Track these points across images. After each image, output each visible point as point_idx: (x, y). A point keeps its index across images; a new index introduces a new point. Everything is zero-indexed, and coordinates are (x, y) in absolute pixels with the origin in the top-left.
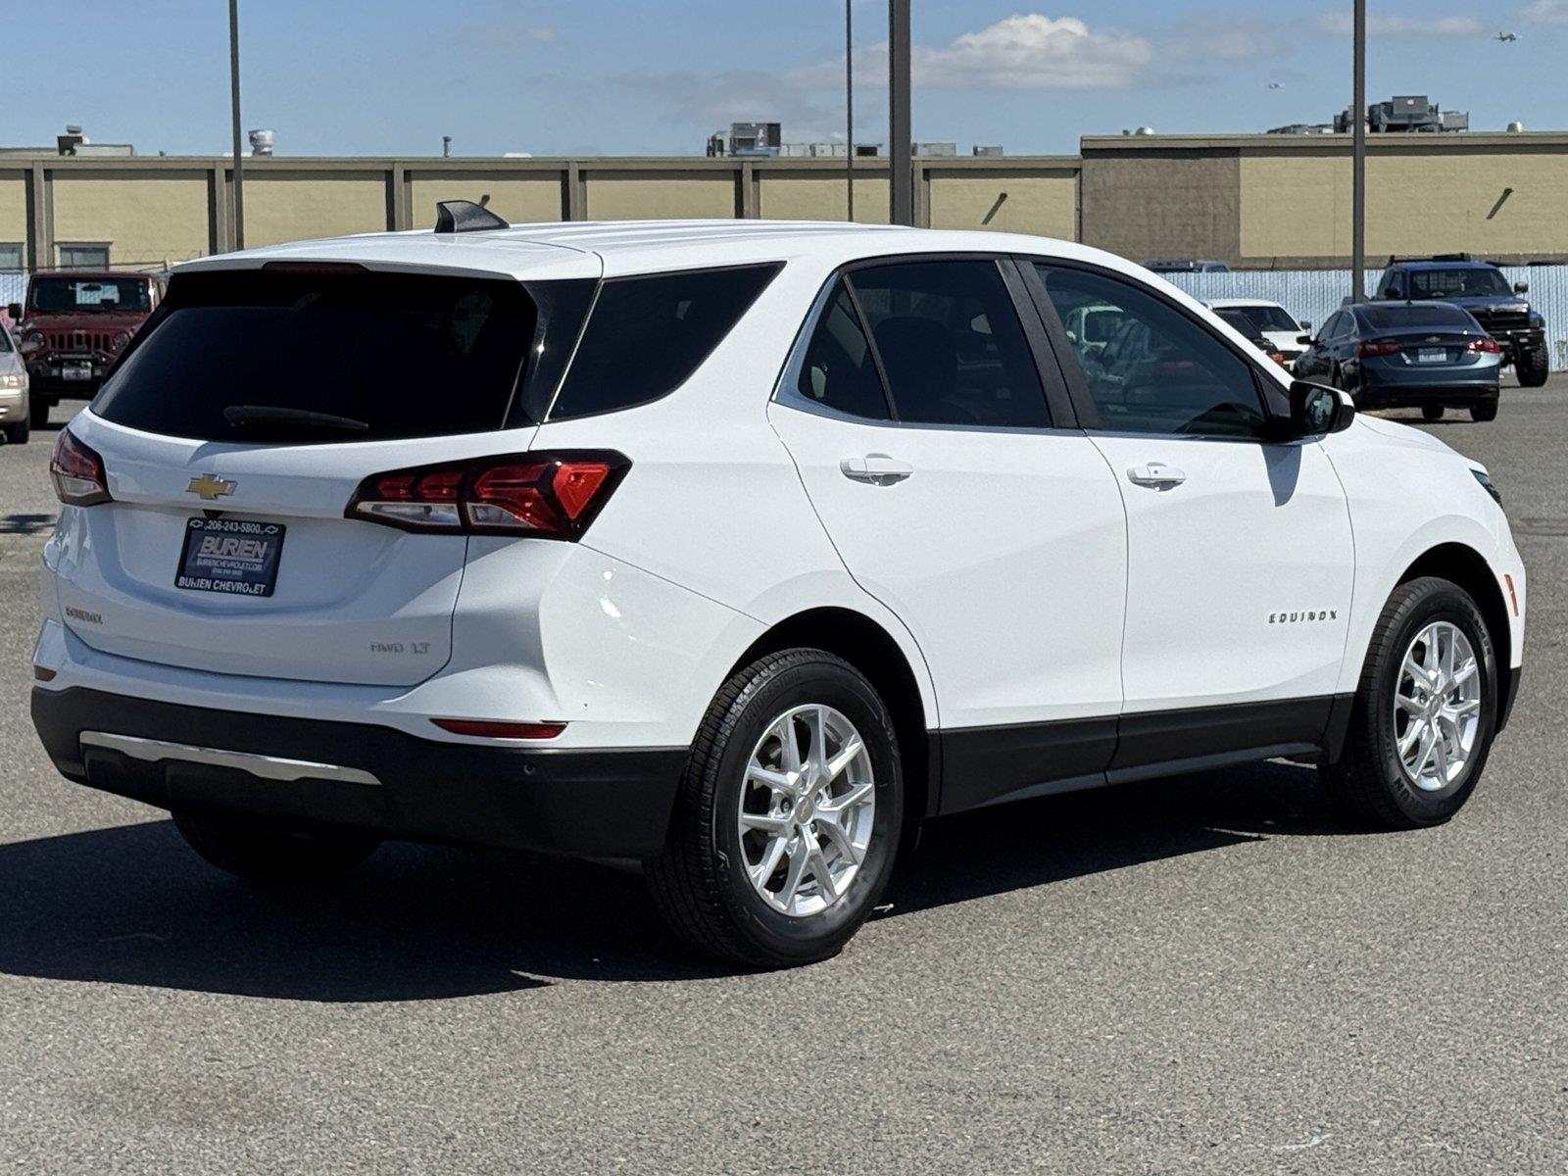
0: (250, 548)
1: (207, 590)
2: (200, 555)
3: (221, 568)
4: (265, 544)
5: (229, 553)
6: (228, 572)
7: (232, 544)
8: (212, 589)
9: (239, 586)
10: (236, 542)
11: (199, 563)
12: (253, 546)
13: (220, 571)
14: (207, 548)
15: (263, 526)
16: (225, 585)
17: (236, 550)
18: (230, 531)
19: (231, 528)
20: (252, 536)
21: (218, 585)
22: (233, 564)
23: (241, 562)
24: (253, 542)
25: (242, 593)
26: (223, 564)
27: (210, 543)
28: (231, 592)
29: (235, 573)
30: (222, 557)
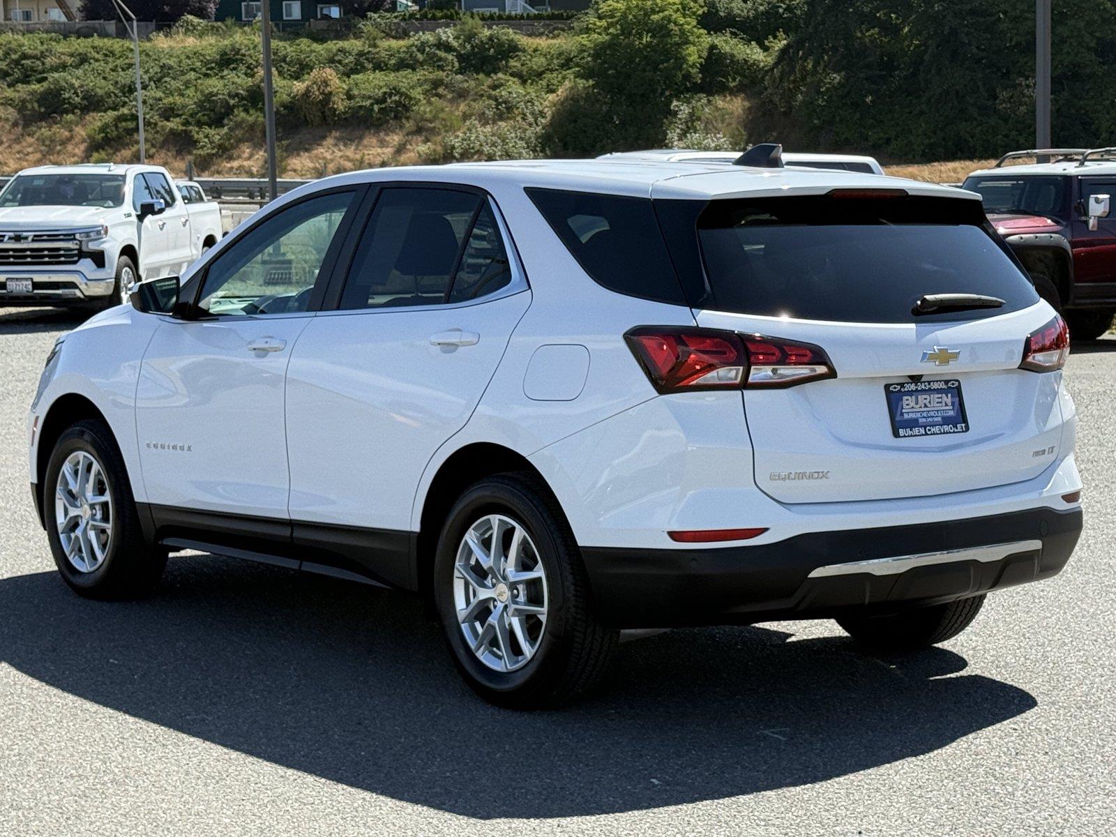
0: (940, 400)
1: (922, 435)
2: (904, 411)
3: (924, 417)
4: (949, 395)
5: (926, 406)
6: (930, 419)
7: (926, 399)
8: (926, 434)
9: (946, 428)
10: (927, 397)
11: (906, 416)
12: (941, 398)
13: (924, 420)
14: (907, 405)
15: (947, 382)
16: (936, 429)
17: (930, 402)
18: (923, 390)
19: (923, 387)
20: (939, 391)
21: (929, 430)
22: (932, 414)
23: (937, 411)
24: (940, 396)
25: (950, 433)
26: (925, 414)
27: (908, 402)
28: (941, 433)
29: (936, 419)
30: (921, 410)
